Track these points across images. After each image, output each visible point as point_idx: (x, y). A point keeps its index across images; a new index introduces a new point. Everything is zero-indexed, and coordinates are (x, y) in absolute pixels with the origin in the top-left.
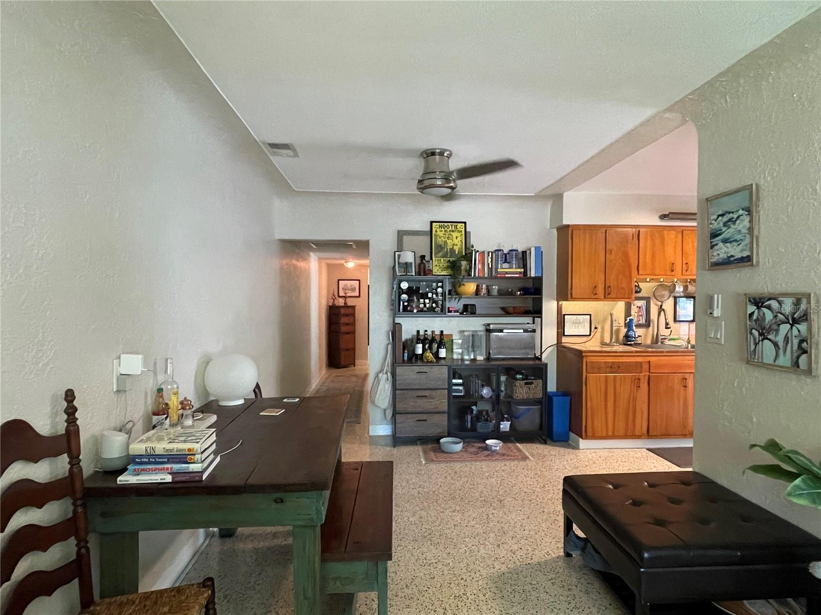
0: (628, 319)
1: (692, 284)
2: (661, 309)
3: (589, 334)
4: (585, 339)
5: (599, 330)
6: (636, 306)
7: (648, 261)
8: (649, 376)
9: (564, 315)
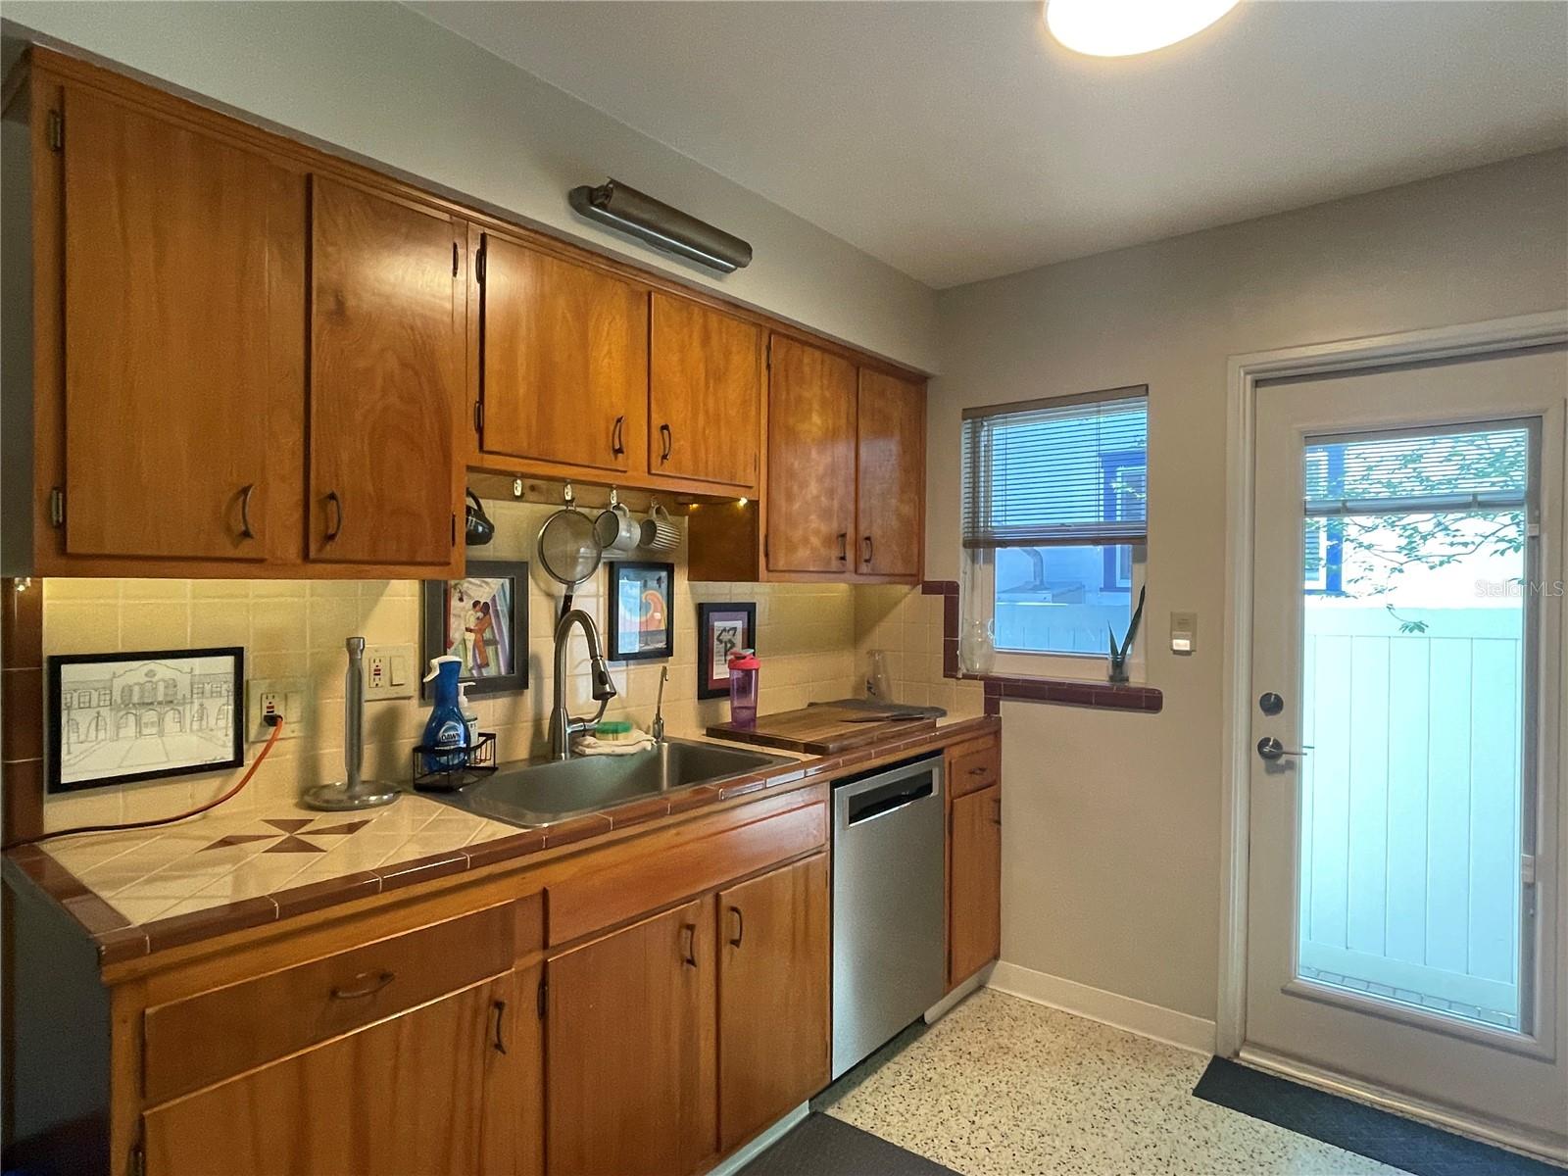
0: (435, 662)
1: (665, 519)
2: (566, 617)
3: (230, 757)
4: (205, 789)
5: (291, 728)
6: (468, 603)
7: (522, 391)
8: (545, 965)
9: (57, 662)
